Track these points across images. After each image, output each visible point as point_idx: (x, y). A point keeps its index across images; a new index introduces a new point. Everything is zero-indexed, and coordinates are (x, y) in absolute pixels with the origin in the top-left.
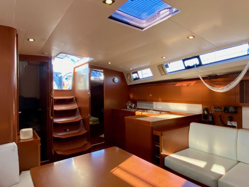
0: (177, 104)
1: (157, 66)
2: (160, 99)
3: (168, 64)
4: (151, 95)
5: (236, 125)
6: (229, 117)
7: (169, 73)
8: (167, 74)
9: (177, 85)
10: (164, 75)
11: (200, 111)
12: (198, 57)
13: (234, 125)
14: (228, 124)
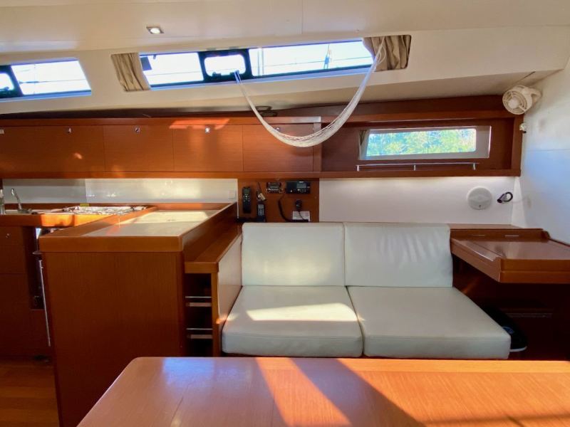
0: (171, 180)
1: (112, 56)
2: (116, 169)
3: (150, 58)
4: (79, 156)
5: (308, 218)
6: (297, 203)
7: (153, 86)
8: (148, 89)
9: (173, 127)
10: (136, 90)
11: (234, 196)
12: (245, 53)
13: (305, 218)
14: (294, 218)
